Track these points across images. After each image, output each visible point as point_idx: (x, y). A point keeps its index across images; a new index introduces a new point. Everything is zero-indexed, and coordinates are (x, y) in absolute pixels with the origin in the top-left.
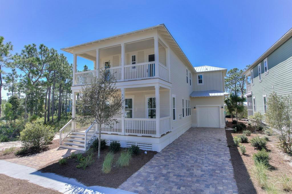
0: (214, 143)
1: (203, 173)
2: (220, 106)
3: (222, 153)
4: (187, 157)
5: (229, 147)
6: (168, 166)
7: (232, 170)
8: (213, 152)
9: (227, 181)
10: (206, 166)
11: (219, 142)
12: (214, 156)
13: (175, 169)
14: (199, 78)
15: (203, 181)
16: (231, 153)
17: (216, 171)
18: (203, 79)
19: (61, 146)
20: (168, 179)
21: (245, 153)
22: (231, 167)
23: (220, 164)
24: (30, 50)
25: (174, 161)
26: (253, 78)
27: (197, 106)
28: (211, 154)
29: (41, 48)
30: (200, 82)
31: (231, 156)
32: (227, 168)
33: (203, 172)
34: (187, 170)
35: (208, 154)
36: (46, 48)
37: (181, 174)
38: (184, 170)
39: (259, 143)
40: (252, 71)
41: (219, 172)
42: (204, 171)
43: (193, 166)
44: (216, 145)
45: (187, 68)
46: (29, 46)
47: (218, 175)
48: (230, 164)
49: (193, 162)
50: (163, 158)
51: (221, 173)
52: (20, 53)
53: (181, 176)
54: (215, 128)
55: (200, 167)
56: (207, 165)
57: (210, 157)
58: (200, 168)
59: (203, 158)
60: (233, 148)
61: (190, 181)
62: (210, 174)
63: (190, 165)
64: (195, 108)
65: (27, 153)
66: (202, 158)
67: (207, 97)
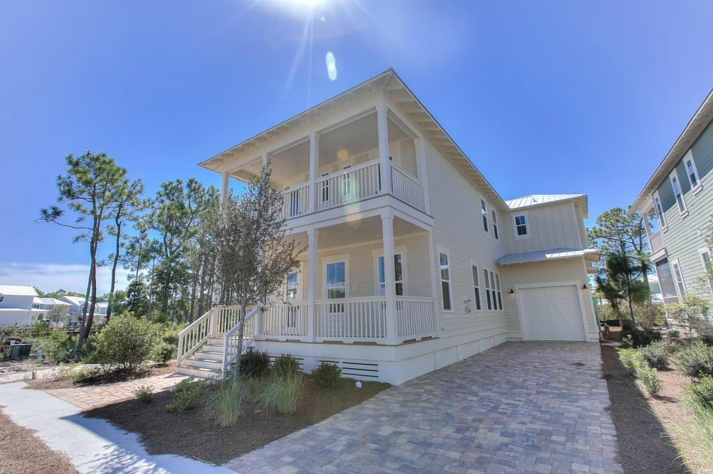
0: (561, 371)
1: (506, 440)
2: (579, 283)
3: (582, 393)
4: (470, 398)
5: (607, 380)
6: (406, 417)
7: (611, 435)
8: (555, 388)
9: (587, 468)
10: (523, 423)
11: (578, 369)
12: (554, 398)
13: (421, 427)
14: (518, 223)
15: (500, 462)
16: (610, 392)
17: (554, 438)
18: (527, 224)
19: (177, 370)
20: (386, 451)
21: (661, 394)
22: (609, 428)
23: (571, 418)
24: (170, 191)
25: (429, 405)
26: (663, 214)
27: (516, 288)
28: (547, 393)
29: (189, 186)
30: (522, 231)
31: (611, 399)
32: (593, 429)
33: (505, 436)
34: (458, 431)
35: (538, 393)
36: (198, 184)
37: (434, 440)
38: (449, 431)
39: (706, 362)
40: (657, 195)
41: (563, 439)
42: (512, 435)
43: (480, 421)
44: (569, 374)
45: (481, 197)
46: (170, 183)
47: (560, 448)
48: (607, 419)
49: (485, 411)
50: (400, 399)
51: (568, 445)
52: (153, 197)
53: (430, 445)
54: (570, 343)
55: (500, 423)
56: (526, 420)
57: (541, 400)
58: (501, 427)
59: (521, 403)
60: (619, 380)
61: (455, 460)
62: (530, 443)
63: (470, 418)
64: (512, 292)
65: (99, 380)
66: (514, 402)
67: (539, 262)
